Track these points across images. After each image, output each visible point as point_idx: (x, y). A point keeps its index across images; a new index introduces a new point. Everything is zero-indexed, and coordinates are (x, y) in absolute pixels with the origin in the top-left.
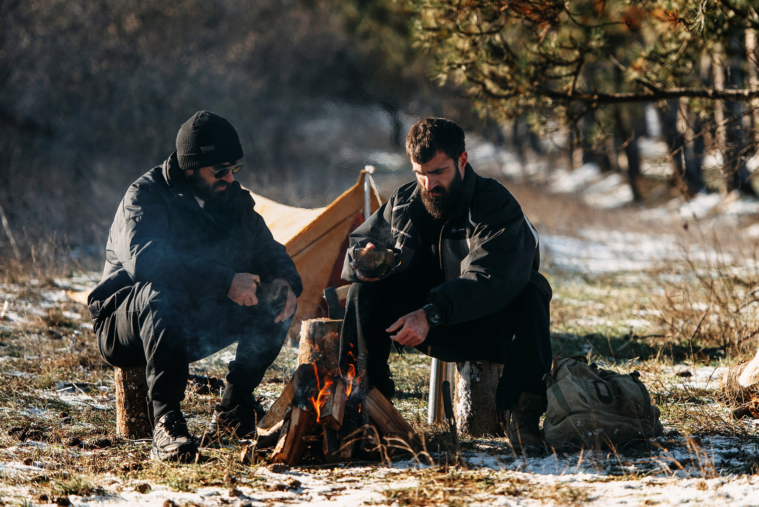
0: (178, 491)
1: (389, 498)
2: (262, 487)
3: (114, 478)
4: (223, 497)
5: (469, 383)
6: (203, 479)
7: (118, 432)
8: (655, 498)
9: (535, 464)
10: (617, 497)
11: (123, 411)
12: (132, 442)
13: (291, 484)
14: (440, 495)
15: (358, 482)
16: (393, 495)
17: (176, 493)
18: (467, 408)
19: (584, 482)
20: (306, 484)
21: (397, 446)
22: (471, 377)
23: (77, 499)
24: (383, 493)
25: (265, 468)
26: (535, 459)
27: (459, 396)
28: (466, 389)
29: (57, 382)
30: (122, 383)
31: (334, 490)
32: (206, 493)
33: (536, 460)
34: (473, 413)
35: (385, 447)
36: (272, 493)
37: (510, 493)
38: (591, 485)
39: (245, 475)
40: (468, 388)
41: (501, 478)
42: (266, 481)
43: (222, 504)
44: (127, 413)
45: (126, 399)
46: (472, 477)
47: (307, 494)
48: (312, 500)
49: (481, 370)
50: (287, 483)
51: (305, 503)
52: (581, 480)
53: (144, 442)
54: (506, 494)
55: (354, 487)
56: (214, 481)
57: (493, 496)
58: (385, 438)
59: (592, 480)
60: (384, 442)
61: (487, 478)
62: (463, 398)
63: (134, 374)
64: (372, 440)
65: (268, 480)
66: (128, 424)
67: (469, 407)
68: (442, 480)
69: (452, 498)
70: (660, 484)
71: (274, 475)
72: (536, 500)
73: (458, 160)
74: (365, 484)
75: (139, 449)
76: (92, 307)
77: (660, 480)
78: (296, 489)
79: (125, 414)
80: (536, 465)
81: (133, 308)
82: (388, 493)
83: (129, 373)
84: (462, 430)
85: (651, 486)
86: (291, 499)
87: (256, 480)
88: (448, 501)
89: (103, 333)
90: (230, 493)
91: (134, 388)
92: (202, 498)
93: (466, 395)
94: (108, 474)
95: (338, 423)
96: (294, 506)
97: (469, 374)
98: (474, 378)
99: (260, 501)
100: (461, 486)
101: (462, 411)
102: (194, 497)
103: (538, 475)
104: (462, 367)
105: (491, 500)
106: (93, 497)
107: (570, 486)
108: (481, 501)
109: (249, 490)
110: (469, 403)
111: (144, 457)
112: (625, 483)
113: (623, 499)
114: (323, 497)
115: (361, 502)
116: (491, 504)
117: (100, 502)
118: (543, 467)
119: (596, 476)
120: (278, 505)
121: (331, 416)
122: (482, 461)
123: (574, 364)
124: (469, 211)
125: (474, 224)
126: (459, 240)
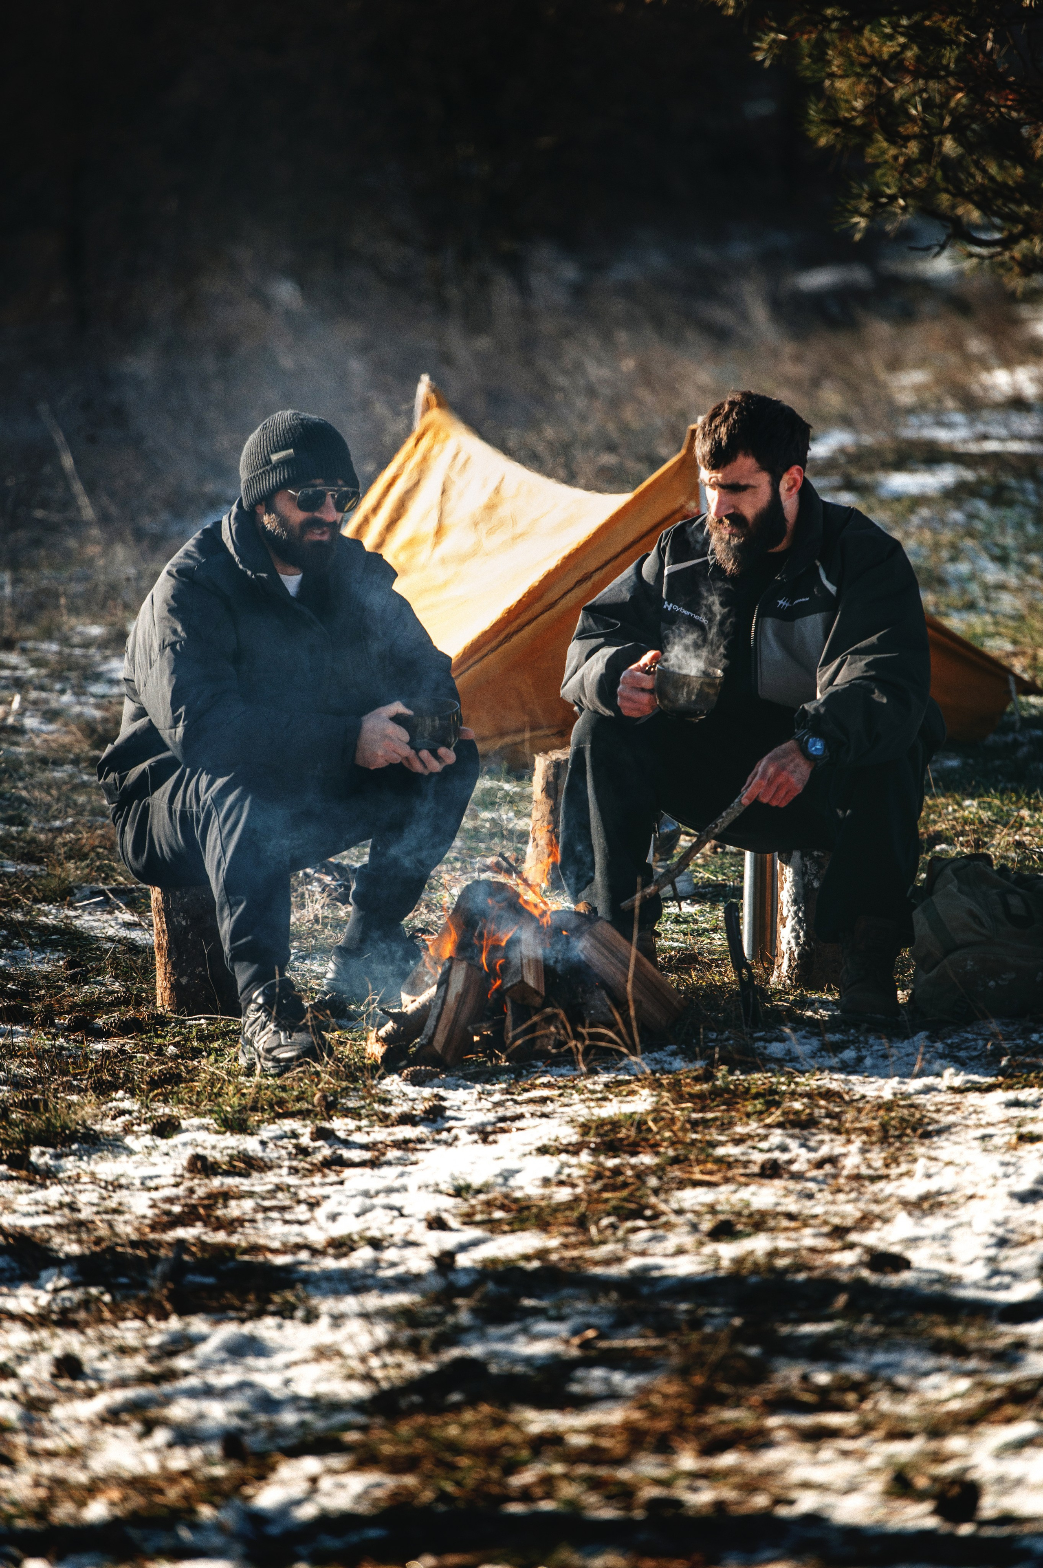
1: (583, 1139)
2: (376, 1117)
3: (127, 1103)
4: (300, 1140)
5: (801, 891)
6: (281, 1103)
7: (159, 1003)
9: (880, 1053)
10: (982, 1126)
11: (166, 964)
12: (183, 1021)
13: (429, 1111)
15: (552, 1101)
16: (591, 1132)
17: (221, 1137)
18: (797, 937)
19: (948, 1092)
20: (456, 1109)
21: (603, 1044)
22: (803, 879)
23: (44, 1153)
24: (579, 1126)
25: (398, 1076)
26: (889, 1041)
27: (785, 914)
28: (795, 902)
29: (77, 888)
30: (163, 914)
31: (503, 1119)
32: (272, 1134)
33: (889, 1045)
34: (809, 946)
35: (579, 1046)
36: (390, 1129)
37: (795, 1124)
38: (958, 1098)
39: (357, 1091)
40: (799, 900)
41: (801, 1089)
42: (389, 1104)
43: (296, 1155)
44: (173, 968)
45: (169, 942)
46: (748, 1090)
47: (449, 1130)
48: (456, 1143)
50: (422, 1107)
51: (442, 1149)
52: (945, 1089)
53: (203, 1021)
54: (787, 1125)
55: (539, 1113)
56: (297, 1107)
57: (762, 1131)
58: (580, 1029)
59: (963, 1087)
60: (578, 1037)
61: (774, 1092)
62: (790, 918)
63: (182, 898)
64: (559, 1034)
65: (395, 1101)
66: (175, 988)
67: (802, 934)
68: (692, 1097)
69: (690, 1137)
71: (410, 1089)
72: (836, 1137)
73: (780, 478)
74: (561, 1105)
75: (190, 1036)
76: (107, 784)
78: (433, 1121)
79: (169, 969)
80: (881, 1056)
81: (180, 801)
82: (588, 1126)
83: (174, 896)
84: (790, 978)
86: (421, 1141)
87: (371, 1103)
88: (682, 1143)
89: (127, 828)
90: (312, 1133)
91: (184, 923)
92: (263, 1143)
93: (796, 913)
94: (120, 1094)
95: (536, 992)
96: (419, 1156)
97: (800, 874)
98: (810, 883)
99: (364, 1147)
100: (723, 1107)
101: (789, 943)
102: (250, 1144)
103: (872, 1079)
104: (786, 861)
105: (757, 1139)
106: (75, 1147)
107: (918, 1101)
108: (739, 1141)
109: (352, 1124)
110: (802, 928)
111: (196, 1053)
112: (1011, 1095)
113: (990, 1130)
114: (475, 1137)
115: (533, 1147)
116: (754, 1148)
117: (85, 1158)
118: (892, 1059)
119: (975, 1078)
120: (392, 1154)
121: (522, 982)
122: (789, 1050)
123: (965, 866)
124: (817, 568)
125: (832, 588)
126: (793, 619)
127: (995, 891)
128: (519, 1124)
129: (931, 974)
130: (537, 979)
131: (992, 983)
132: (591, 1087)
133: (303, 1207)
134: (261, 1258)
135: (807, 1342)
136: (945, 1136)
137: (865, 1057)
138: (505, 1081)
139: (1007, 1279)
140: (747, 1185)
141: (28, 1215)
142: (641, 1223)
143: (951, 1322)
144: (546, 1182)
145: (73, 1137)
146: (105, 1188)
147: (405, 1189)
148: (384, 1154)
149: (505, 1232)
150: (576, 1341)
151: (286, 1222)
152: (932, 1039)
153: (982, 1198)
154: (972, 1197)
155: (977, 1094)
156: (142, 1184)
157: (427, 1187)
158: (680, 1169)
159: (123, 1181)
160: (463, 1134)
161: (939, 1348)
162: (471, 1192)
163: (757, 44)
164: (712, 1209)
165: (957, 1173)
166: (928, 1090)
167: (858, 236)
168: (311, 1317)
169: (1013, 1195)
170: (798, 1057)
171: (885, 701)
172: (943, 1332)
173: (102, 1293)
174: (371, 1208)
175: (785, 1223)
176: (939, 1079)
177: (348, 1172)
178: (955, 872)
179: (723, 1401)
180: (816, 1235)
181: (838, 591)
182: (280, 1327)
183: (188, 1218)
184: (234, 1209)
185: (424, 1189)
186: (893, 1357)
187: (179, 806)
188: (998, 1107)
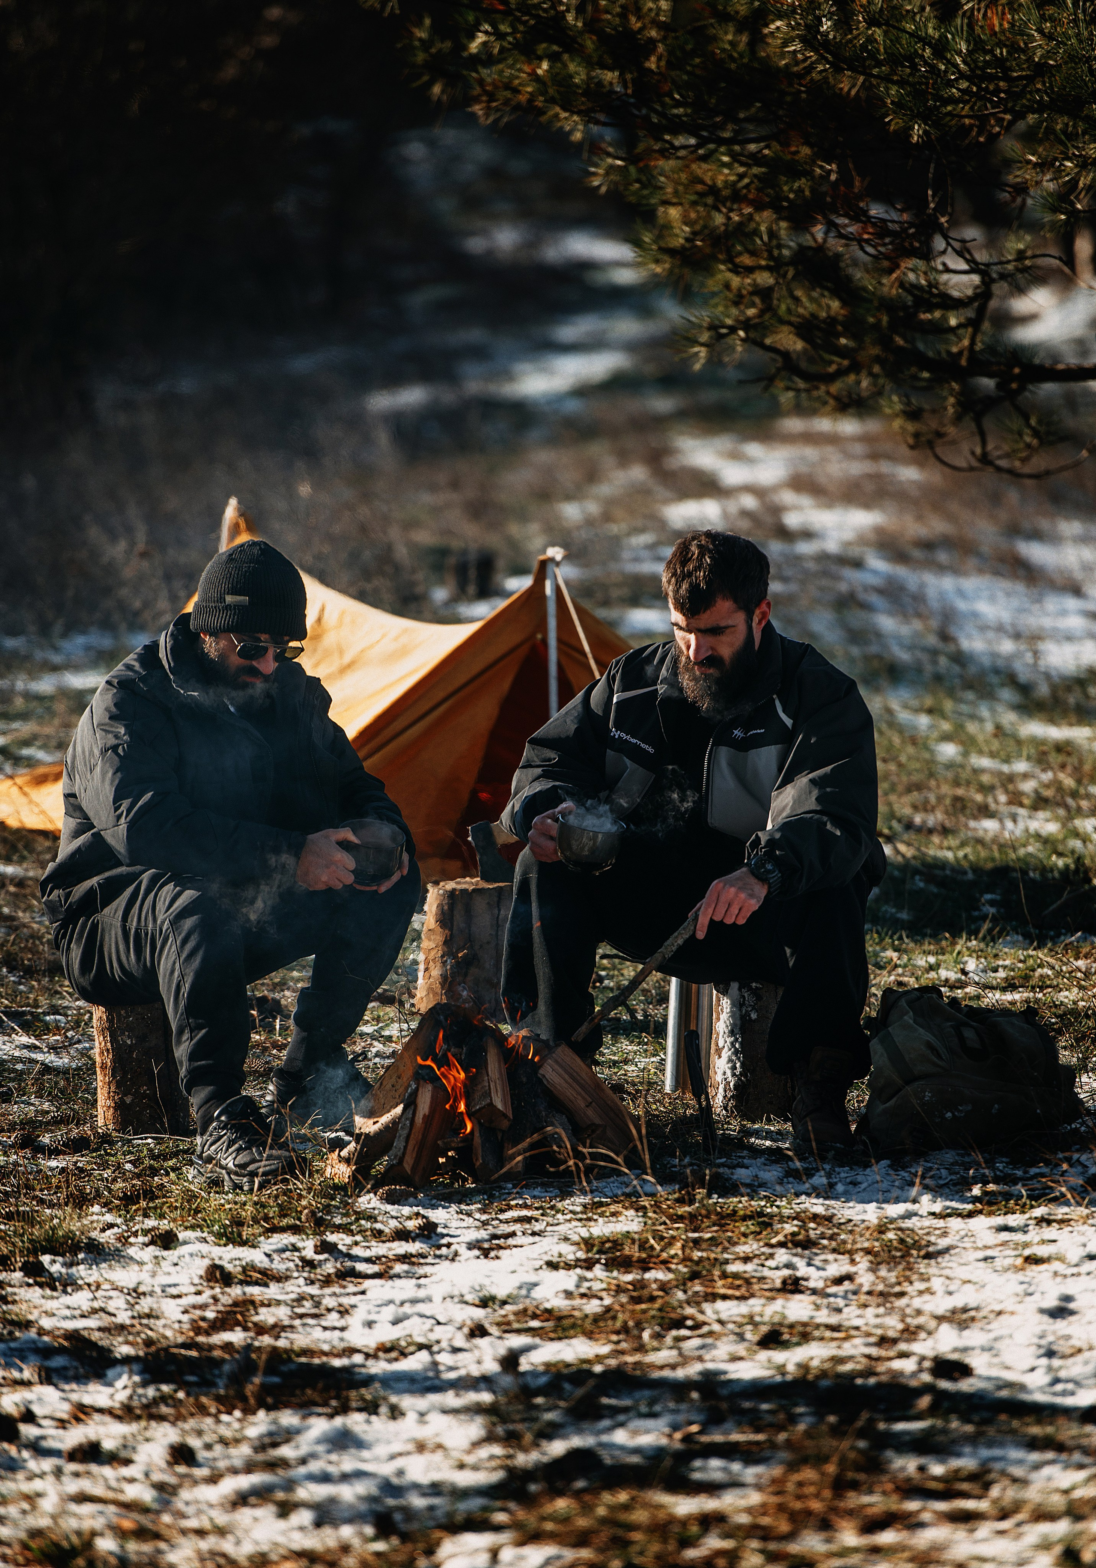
0: (225, 1245)
1: (590, 1255)
2: (369, 1233)
3: (109, 1218)
4: (304, 1253)
5: (738, 1022)
6: (266, 1219)
7: (101, 1122)
8: (1042, 1251)
9: (848, 1180)
10: (980, 1249)
11: (110, 1083)
12: (130, 1141)
13: (420, 1228)
14: (676, 1249)
15: (537, 1220)
16: (595, 1249)
17: (223, 1248)
18: (734, 1068)
19: (931, 1217)
20: (446, 1227)
21: (602, 1162)
22: (740, 1010)
23: (54, 1261)
24: (578, 1244)
25: (372, 1195)
26: (851, 1169)
27: (721, 1044)
28: (732, 1033)
30: (107, 1032)
31: (495, 1237)
32: (274, 1247)
33: (853, 1173)
34: (746, 1077)
35: (581, 1165)
36: (388, 1245)
37: (796, 1244)
38: (941, 1223)
39: (338, 1208)
40: (736, 1031)
41: (786, 1212)
42: (376, 1221)
43: (303, 1267)
44: (117, 1087)
45: (113, 1061)
46: (735, 1212)
47: (448, 1245)
48: (458, 1258)
49: (759, 998)
50: (411, 1225)
51: (446, 1263)
52: (925, 1214)
53: (149, 1141)
54: (790, 1245)
55: (530, 1232)
56: (285, 1222)
57: (766, 1250)
58: (580, 1148)
59: (944, 1213)
60: (579, 1156)
61: (761, 1214)
62: (726, 1049)
63: (128, 1016)
64: (559, 1153)
65: (380, 1218)
66: (120, 1107)
67: (738, 1065)
68: (680, 1218)
69: (697, 1254)
70: (1061, 1222)
71: (389, 1208)
72: (840, 1257)
73: (753, 614)
74: (548, 1224)
75: (142, 1155)
76: (51, 901)
77: (1061, 1211)
78: (429, 1237)
79: (113, 1089)
80: (851, 1183)
81: (135, 920)
82: (588, 1243)
84: (725, 1108)
85: (1044, 1225)
86: (424, 1256)
87: (357, 1220)
88: (691, 1260)
89: (73, 946)
90: (316, 1246)
91: (129, 1042)
92: (268, 1255)
93: (732, 1044)
94: (96, 1208)
95: (505, 1115)
96: (427, 1269)
97: (738, 1005)
98: (748, 1014)
99: (368, 1260)
100: (715, 1228)
101: (725, 1073)
102: (255, 1256)
103: (851, 1204)
104: (724, 992)
105: (763, 1257)
106: (81, 1256)
107: (903, 1225)
108: (746, 1259)
109: (348, 1240)
110: (739, 1059)
111: (154, 1172)
112: (999, 1220)
113: (989, 1253)
114: (476, 1252)
115: (542, 1263)
116: (763, 1266)
117: (94, 1267)
118: (863, 1186)
119: (954, 1204)
120: (399, 1268)
121: (491, 1104)
122: (756, 1176)
123: (918, 999)
124: (774, 700)
125: (789, 722)
126: (747, 750)
127: (951, 1024)
128: (510, 1241)
129: (887, 1105)
130: (505, 1104)
131: (949, 1115)
132: (571, 1208)
133: (334, 1315)
134: (316, 1361)
135: (907, 1438)
136: (947, 1256)
137: (836, 1183)
138: (480, 1202)
139: (1070, 1386)
140: (773, 1299)
141: (65, 1318)
142: (684, 1332)
143: (1039, 1422)
144: (569, 1294)
145: (75, 1248)
146: (129, 1294)
147: (429, 1299)
148: (391, 1268)
149: (552, 1339)
150: (678, 1435)
151: (325, 1329)
153: (1012, 1313)
154: (1000, 1313)
155: (959, 1219)
156: (163, 1291)
157: (452, 1298)
158: (702, 1284)
159: (142, 1289)
160: (462, 1250)
161: (1034, 1444)
162: (497, 1303)
163: (593, 169)
164: (751, 1320)
165: (977, 1290)
166: (909, 1215)
167: (697, 367)
168: (396, 1413)
169: (1042, 1311)
170: (768, 1183)
171: (839, 833)
172: (1035, 1430)
173: (176, 1391)
174: (406, 1317)
175: (828, 1334)
176: (917, 1205)
177: (368, 1283)
178: (910, 1004)
179: (855, 1486)
180: (868, 1345)
181: (793, 725)
182: (368, 1422)
183: (224, 1322)
184: (266, 1316)
185: (448, 1299)
186: (997, 1452)
187: (135, 924)
188: (988, 1231)
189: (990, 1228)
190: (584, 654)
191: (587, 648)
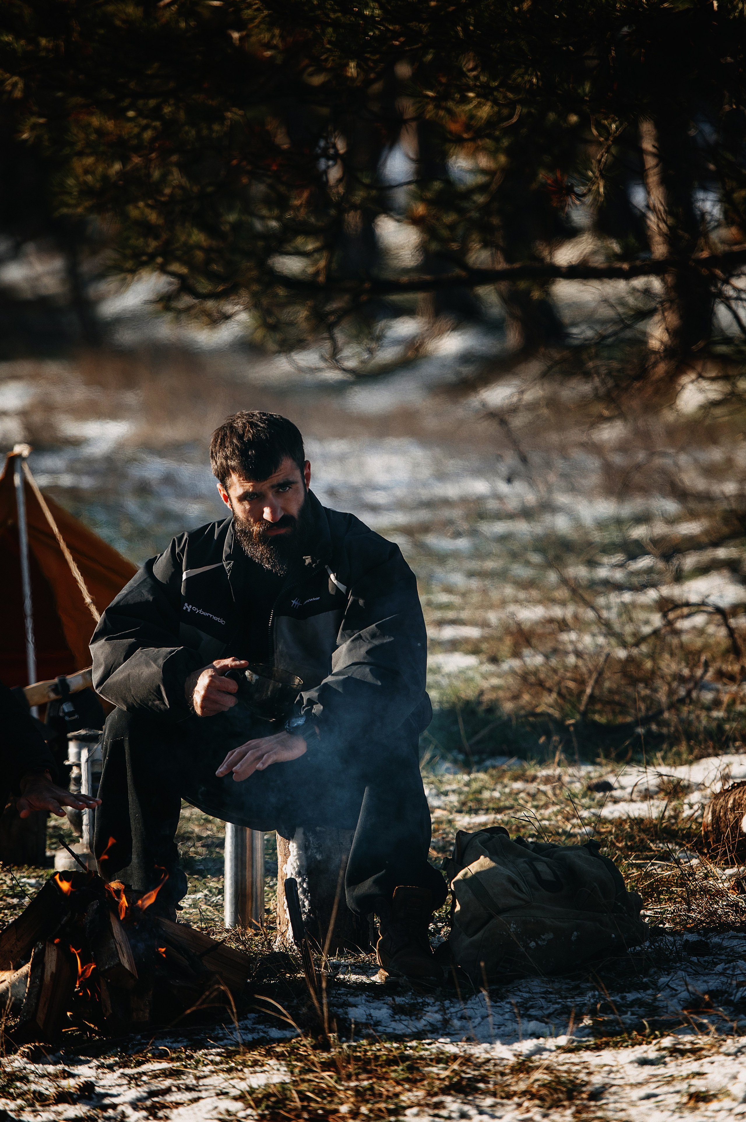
2: (28, 1096)
8: (699, 1086)
10: (634, 1086)
13: (76, 1088)
15: (183, 1073)
16: (263, 1105)
20: (100, 1085)
22: (308, 853)
26: (452, 1001)
28: (299, 874)
34: (314, 914)
37: (456, 1090)
38: (575, 1058)
40: (303, 872)
42: (29, 1082)
49: (323, 840)
52: (554, 1049)
54: (451, 1091)
55: (183, 1087)
59: (572, 1046)
65: (31, 1079)
67: (306, 903)
70: (693, 1052)
74: (196, 1077)
82: (253, 1098)
85: (679, 1056)
87: (11, 1082)
95: (131, 975)
97: (304, 848)
98: (313, 856)
104: (289, 836)
121: (120, 965)
122: (370, 1015)
123: (490, 839)
124: (326, 570)
125: (342, 587)
126: (305, 617)
127: (522, 860)
128: (169, 1098)
129: (475, 937)
130: (130, 965)
131: (533, 944)
132: (209, 1058)
136: (609, 1096)
137: (450, 1019)
138: (114, 1055)
152: (496, 997)
155: (590, 1053)
160: (128, 1110)
166: (539, 1051)
170: (380, 1021)
171: (379, 683)
176: (542, 1040)
181: (347, 590)
188: (631, 1066)
189: (631, 1062)
190: (53, 536)
191: (56, 530)
